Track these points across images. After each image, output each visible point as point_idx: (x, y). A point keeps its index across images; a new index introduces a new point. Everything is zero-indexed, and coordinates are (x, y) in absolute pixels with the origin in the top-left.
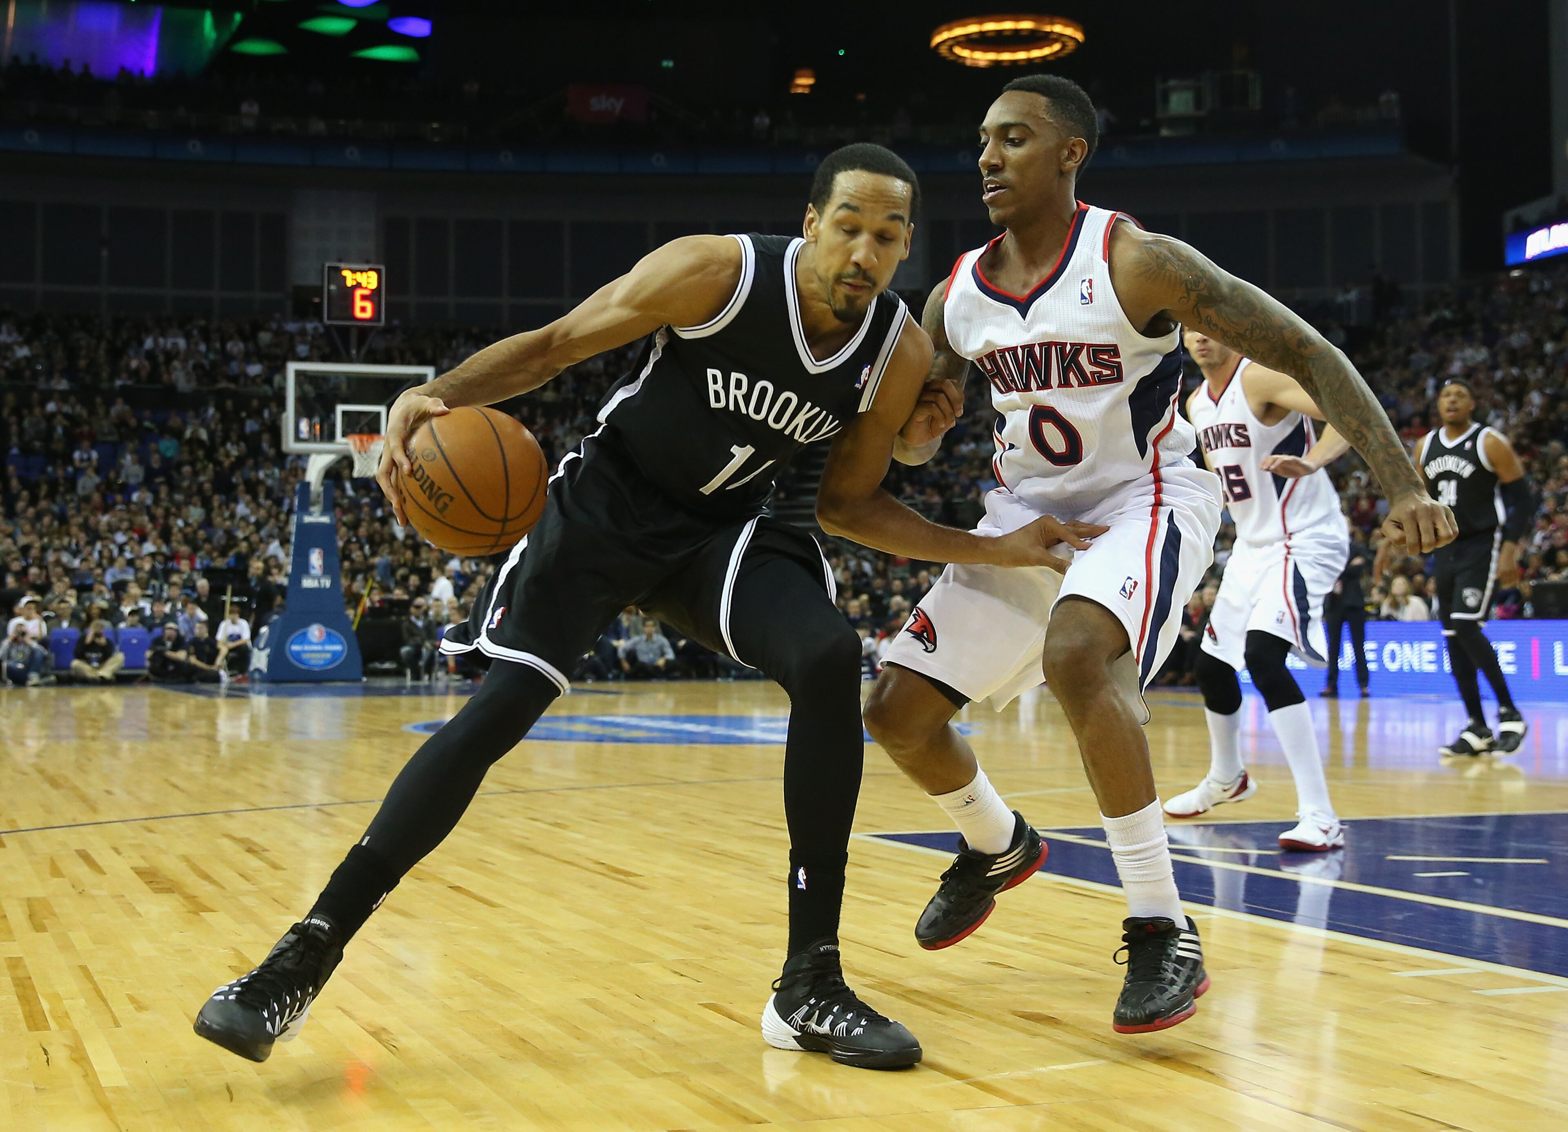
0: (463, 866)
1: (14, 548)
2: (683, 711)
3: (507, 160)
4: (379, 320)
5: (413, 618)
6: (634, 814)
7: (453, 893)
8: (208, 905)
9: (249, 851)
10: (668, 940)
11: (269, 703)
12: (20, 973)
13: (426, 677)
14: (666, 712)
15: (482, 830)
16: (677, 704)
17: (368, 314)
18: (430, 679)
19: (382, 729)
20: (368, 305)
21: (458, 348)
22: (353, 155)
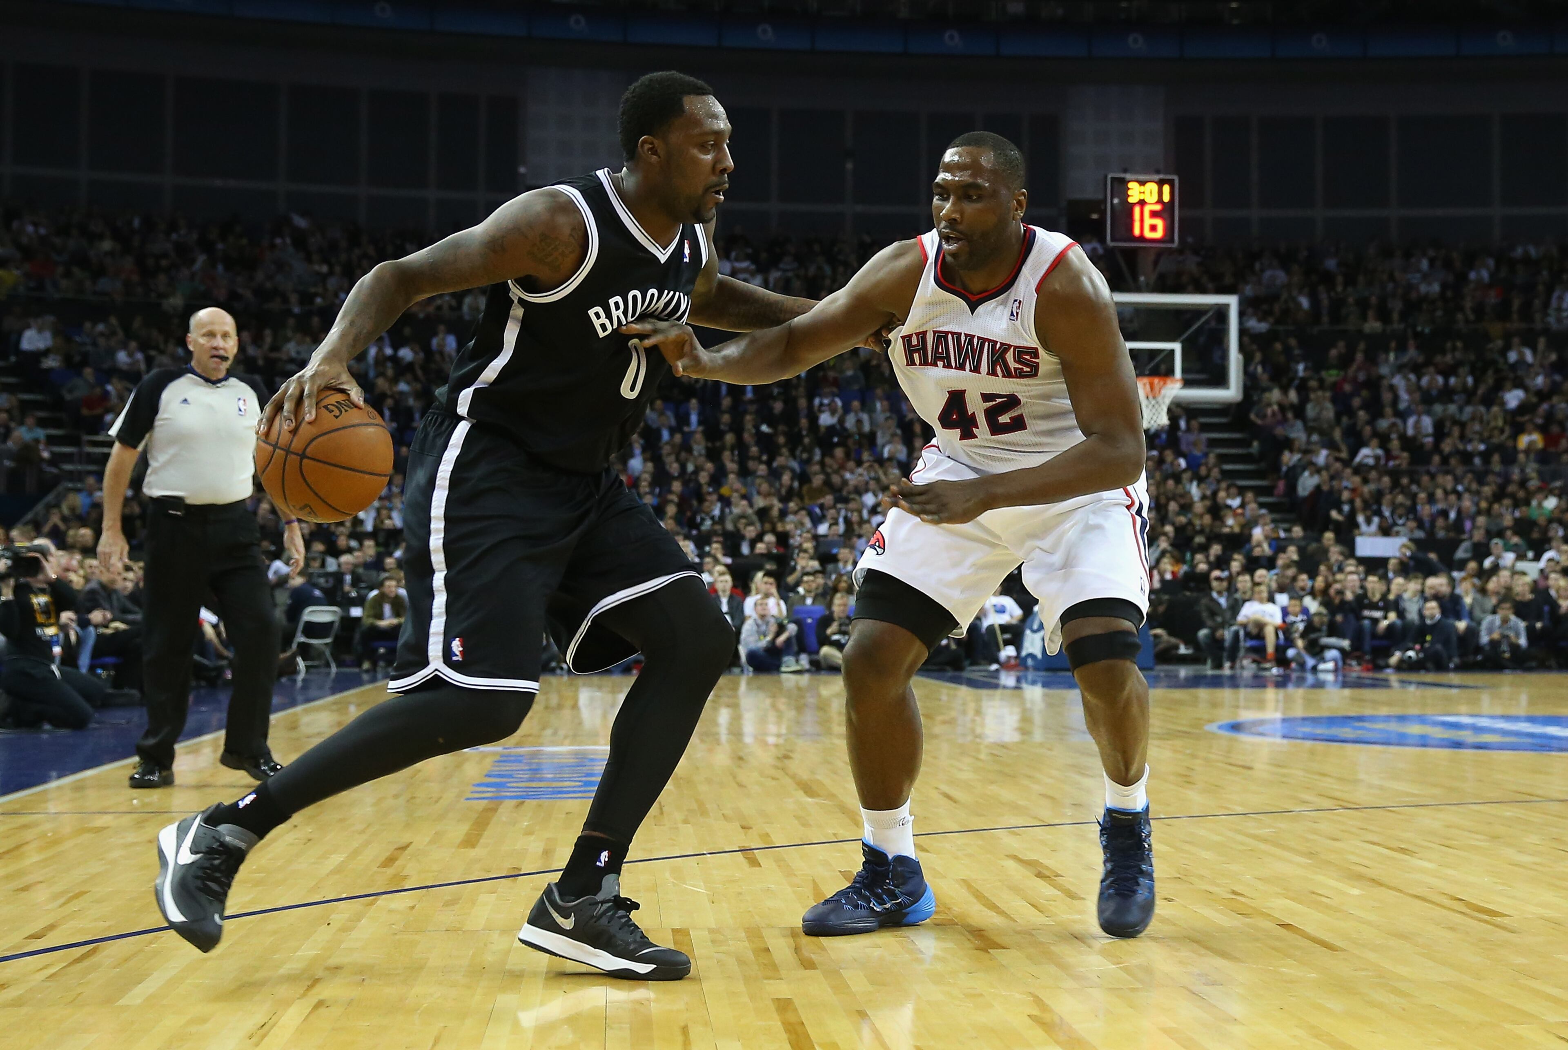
0: (1292, 899)
1: (750, 511)
2: (1541, 711)
3: (1320, 43)
4: (1172, 240)
5: (1215, 595)
6: (1494, 838)
7: (1283, 932)
8: (999, 940)
9: (1039, 875)
10: (1549, 998)
11: (1045, 695)
12: (791, 1018)
13: (1227, 665)
14: (1522, 712)
15: (1310, 854)
16: (1532, 702)
17: (1159, 234)
18: (1232, 668)
19: (1179, 728)
20: (1159, 223)
21: (1262, 270)
22: (1136, 43)
